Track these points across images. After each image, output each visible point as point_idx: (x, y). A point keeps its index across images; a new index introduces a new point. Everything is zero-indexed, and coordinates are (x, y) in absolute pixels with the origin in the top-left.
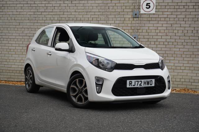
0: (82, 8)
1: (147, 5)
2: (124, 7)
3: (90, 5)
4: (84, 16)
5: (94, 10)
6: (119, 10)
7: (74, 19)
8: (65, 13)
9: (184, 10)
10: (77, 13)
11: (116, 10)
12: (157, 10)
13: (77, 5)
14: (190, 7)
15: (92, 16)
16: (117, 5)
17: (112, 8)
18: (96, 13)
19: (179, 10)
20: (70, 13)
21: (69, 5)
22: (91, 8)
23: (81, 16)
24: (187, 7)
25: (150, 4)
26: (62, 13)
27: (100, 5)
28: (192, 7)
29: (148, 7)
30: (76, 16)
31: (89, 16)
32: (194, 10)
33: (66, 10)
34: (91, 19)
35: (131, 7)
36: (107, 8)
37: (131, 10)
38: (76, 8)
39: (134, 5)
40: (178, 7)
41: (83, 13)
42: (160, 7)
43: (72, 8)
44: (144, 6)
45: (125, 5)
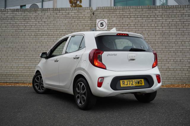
0: (53, 26)
1: (101, 24)
2: (84, 26)
3: (59, 24)
4: (55, 33)
5: (61, 28)
6: (80, 28)
7: (47, 35)
8: (40, 31)
9: (128, 27)
10: (50, 31)
11: (79, 28)
12: (109, 28)
13: (49, 24)
14: (132, 25)
15: (61, 32)
16: (79, 24)
17: (75, 26)
18: (64, 30)
19: (124, 28)
20: (43, 31)
21: (43, 24)
22: (60, 26)
23: (52, 33)
24: (130, 25)
25: (103, 23)
26: (38, 30)
27: (66, 24)
28: (133, 25)
29: (102, 25)
30: (49, 33)
31: (58, 32)
32: (135, 27)
33: (40, 28)
34: (60, 34)
35: (90, 26)
36: (72, 26)
37: (89, 28)
38: (48, 26)
39: (91, 24)
40: (123, 25)
41: (54, 30)
42: (110, 26)
43: (45, 26)
44: (99, 25)
45: (85, 24)
